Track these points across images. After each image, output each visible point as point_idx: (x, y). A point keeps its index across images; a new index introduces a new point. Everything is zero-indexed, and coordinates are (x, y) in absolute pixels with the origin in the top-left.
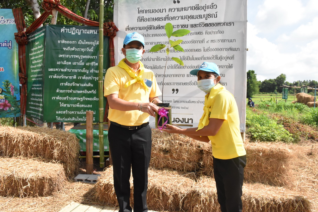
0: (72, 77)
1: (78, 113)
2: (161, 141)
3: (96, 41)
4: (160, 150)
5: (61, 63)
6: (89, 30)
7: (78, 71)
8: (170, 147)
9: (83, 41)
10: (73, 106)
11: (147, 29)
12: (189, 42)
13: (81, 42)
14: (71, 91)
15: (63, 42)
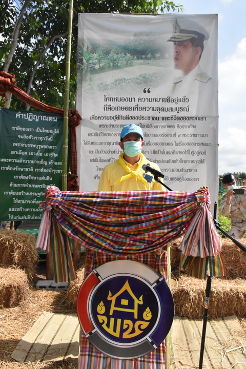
0: (29, 170)
1: (35, 210)
3: (56, 129)
5: (16, 152)
6: (48, 117)
7: (35, 162)
9: (42, 129)
10: (29, 203)
11: (114, 119)
12: (160, 135)
13: (38, 129)
14: (26, 185)
15: (18, 128)
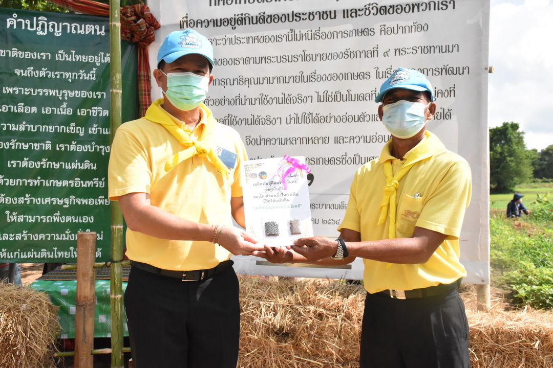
0: (41, 147)
1: (57, 237)
2: (269, 307)
3: (103, 53)
4: (268, 330)
5: (10, 109)
6: (83, 26)
7: (56, 129)
8: (294, 323)
9: (69, 53)
10: (44, 221)
11: (233, 23)
13: (62, 54)
14: (37, 182)
15: (15, 53)
